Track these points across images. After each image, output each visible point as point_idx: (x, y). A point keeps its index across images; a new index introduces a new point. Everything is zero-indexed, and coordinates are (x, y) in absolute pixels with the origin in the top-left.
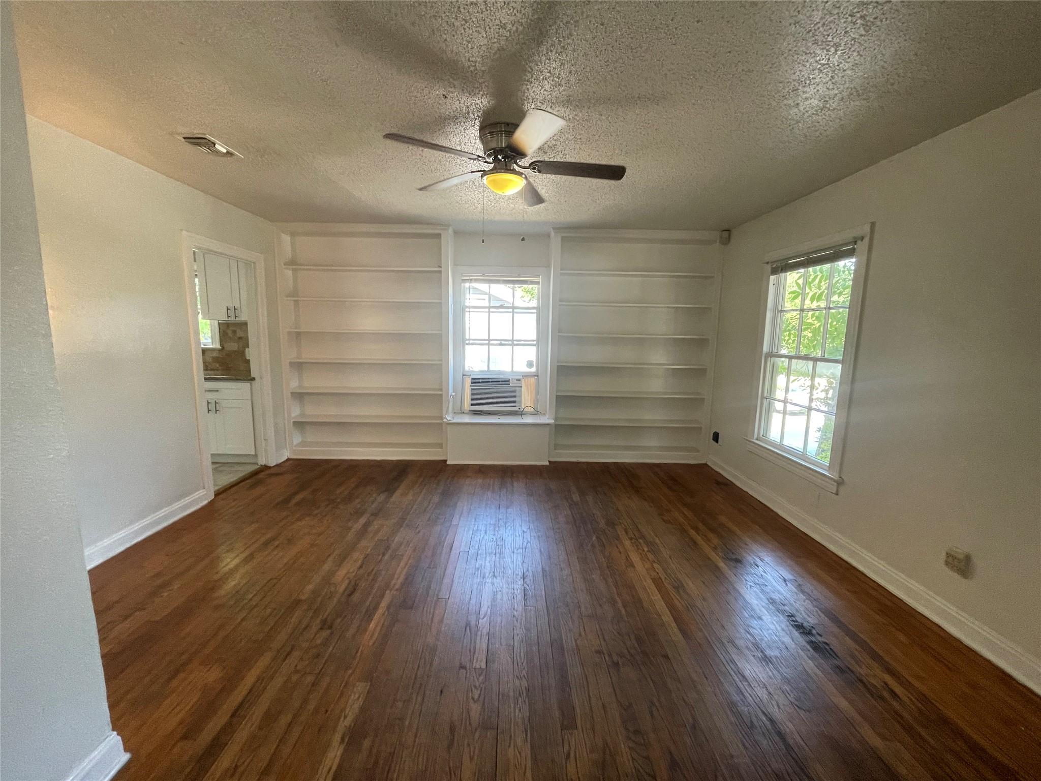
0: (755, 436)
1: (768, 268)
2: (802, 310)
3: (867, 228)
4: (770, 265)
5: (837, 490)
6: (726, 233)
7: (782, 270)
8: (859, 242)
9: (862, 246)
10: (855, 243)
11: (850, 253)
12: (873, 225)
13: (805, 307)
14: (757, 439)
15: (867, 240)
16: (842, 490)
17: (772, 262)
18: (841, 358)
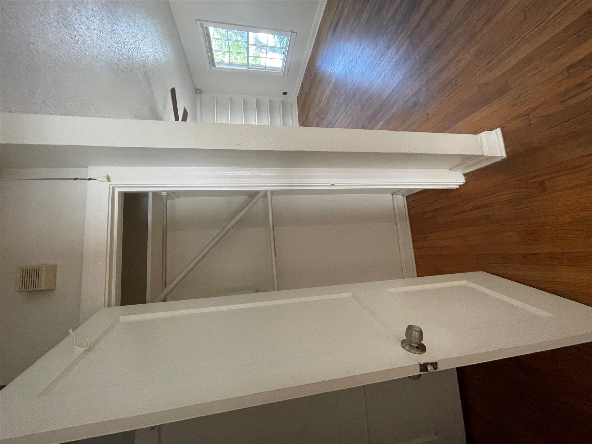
0: (282, 72)
1: (213, 68)
2: (229, 52)
3: (198, 22)
4: (211, 67)
5: (295, 33)
6: (197, 91)
7: (213, 61)
8: (203, 26)
9: (205, 24)
10: (203, 27)
11: (207, 29)
12: (197, 20)
13: (228, 51)
14: (282, 71)
15: (203, 22)
16: (294, 31)
17: (210, 66)
18: (246, 32)
